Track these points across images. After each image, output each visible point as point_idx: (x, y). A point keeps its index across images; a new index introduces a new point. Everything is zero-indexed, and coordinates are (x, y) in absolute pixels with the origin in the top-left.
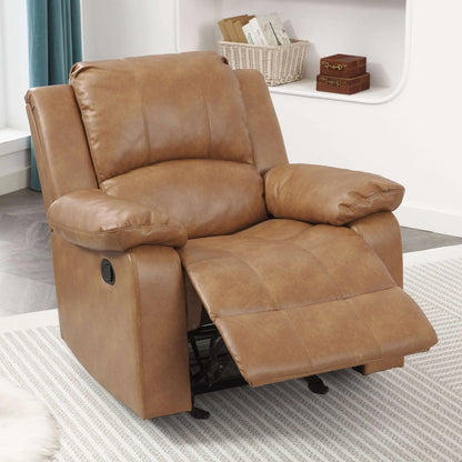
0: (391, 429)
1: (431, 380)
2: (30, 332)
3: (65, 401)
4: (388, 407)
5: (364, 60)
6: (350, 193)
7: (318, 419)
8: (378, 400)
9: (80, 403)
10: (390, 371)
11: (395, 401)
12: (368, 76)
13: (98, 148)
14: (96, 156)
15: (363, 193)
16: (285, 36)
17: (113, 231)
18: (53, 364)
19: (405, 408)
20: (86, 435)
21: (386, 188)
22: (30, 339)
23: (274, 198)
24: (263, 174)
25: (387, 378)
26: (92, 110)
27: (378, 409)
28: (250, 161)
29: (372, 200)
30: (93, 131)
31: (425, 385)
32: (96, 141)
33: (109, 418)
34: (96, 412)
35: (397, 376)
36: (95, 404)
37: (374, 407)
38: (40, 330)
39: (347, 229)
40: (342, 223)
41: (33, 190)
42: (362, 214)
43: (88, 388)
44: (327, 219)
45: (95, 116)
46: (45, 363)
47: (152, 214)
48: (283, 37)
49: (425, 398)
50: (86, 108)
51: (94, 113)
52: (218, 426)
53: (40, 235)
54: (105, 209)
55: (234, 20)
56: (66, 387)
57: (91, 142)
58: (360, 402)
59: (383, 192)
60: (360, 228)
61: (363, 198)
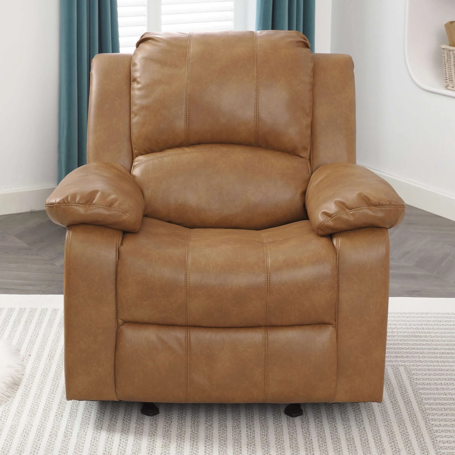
6: (335, 202)
14: (133, 130)
15: (348, 203)
30: (136, 105)
32: (136, 115)
40: (322, 233)
45: (140, 89)
50: (135, 80)
51: (139, 86)
57: (132, 115)
59: (372, 206)
60: (339, 241)
61: (347, 208)
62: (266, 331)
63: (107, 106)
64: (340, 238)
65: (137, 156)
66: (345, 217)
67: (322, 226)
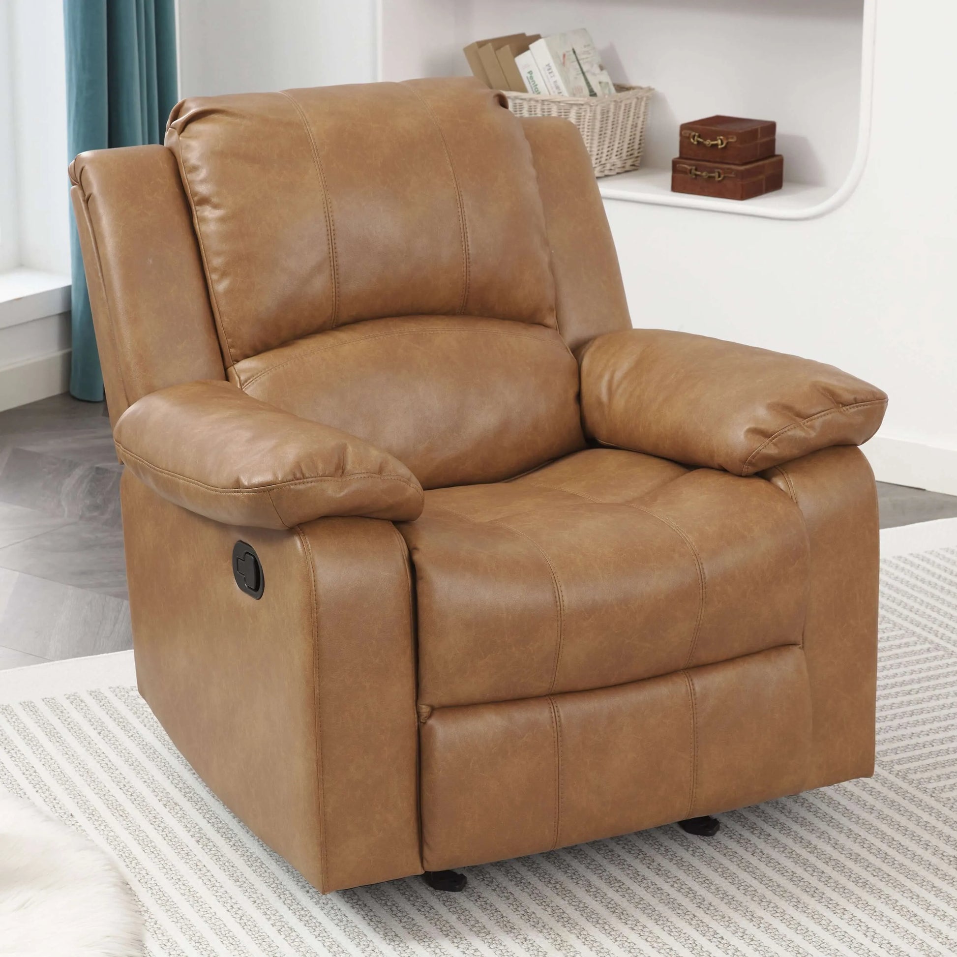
0: (859, 914)
1: (938, 806)
2: (74, 699)
3: (155, 852)
4: (850, 864)
5: (770, 128)
6: (772, 407)
7: (702, 891)
8: (828, 849)
9: (187, 856)
10: (848, 785)
11: (864, 853)
12: (780, 162)
13: (229, 291)
14: (222, 306)
15: (799, 407)
16: (605, 77)
17: (265, 489)
18: (125, 769)
19: (885, 868)
20: (202, 927)
21: (849, 397)
22: (76, 716)
23: (600, 403)
24: (578, 350)
25: (844, 802)
26: (216, 206)
27: (828, 870)
28: (551, 320)
29: (818, 422)
30: (219, 254)
31: (926, 817)
32: (224, 275)
33: (248, 889)
34: (221, 876)
35: (865, 796)
36: (218, 857)
37: (821, 865)
38: (96, 695)
39: (761, 484)
40: (752, 470)
41: (74, 398)
42: (796, 452)
43: (203, 823)
44: (719, 460)
45: (222, 220)
46: (109, 767)
47: (350, 449)
48: (599, 79)
49: (927, 846)
50: (204, 201)
51: (218, 213)
52: (486, 906)
53: (91, 493)
54: (247, 435)
55: (499, 43)
56: (156, 821)
57: (213, 277)
58: (791, 855)
59: (841, 405)
60: (792, 482)
61: (798, 417)
62: (690, 679)
63: (151, 261)
64: (789, 476)
65: (238, 361)
66: (799, 433)
67: (753, 457)
